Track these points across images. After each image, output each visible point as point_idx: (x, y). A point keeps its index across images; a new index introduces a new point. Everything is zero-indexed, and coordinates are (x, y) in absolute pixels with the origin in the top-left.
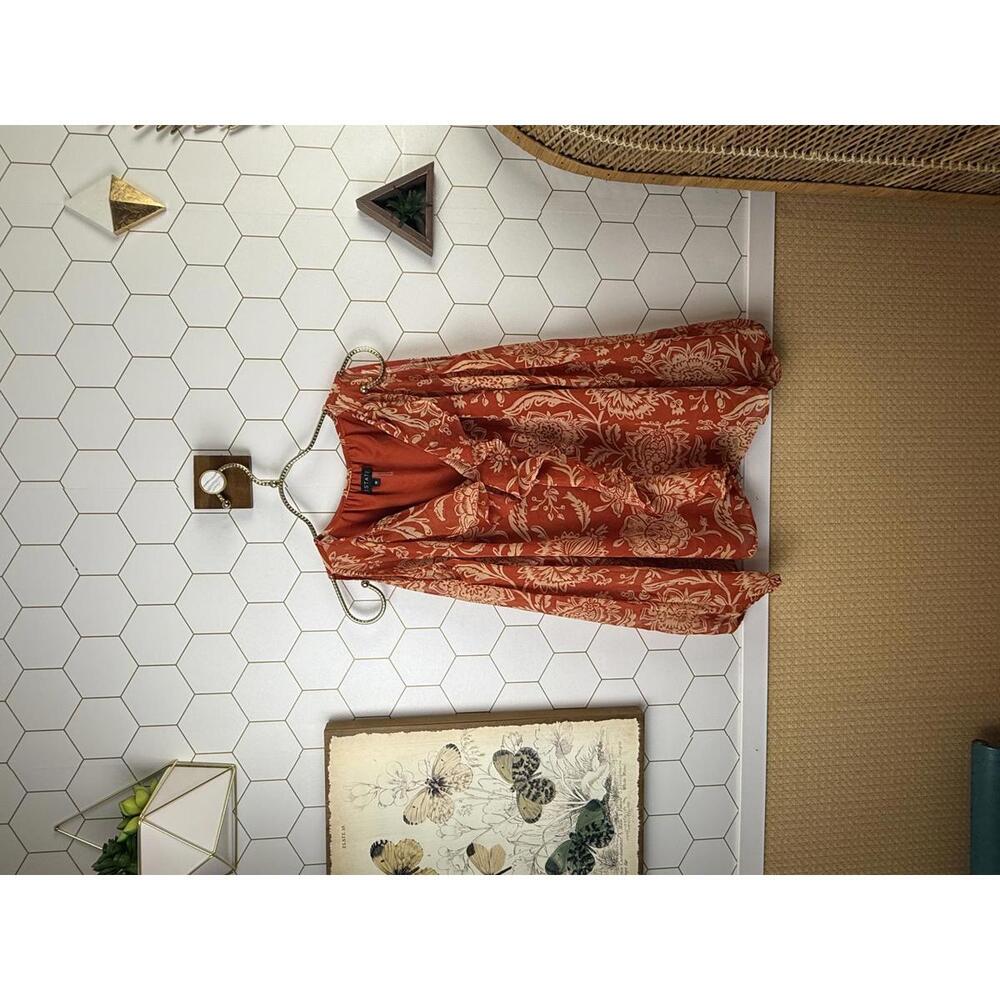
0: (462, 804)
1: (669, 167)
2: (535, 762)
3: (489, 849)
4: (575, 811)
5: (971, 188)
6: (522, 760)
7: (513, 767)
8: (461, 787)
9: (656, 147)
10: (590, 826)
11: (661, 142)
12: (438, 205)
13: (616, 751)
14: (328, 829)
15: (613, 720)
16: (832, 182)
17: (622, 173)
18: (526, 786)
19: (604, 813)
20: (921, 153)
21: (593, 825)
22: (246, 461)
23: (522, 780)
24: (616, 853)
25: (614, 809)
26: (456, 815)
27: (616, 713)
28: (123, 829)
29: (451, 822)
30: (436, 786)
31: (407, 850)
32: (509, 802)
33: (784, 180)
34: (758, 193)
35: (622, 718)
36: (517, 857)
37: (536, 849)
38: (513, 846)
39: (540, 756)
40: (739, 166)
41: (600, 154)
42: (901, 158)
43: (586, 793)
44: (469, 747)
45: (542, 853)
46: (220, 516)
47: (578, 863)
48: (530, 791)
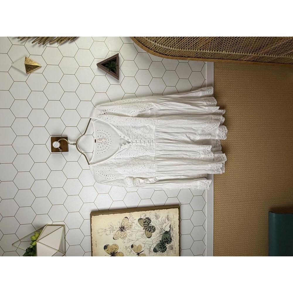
0: (130, 233)
1: (184, 55)
2: (150, 221)
3: (137, 246)
4: (161, 234)
5: (266, 61)
6: (146, 221)
7: (144, 223)
8: (129, 229)
9: (180, 50)
10: (166, 238)
11: (182, 48)
12: (120, 65)
13: (172, 217)
14: (91, 242)
15: (171, 209)
16: (229, 59)
17: (171, 57)
18: (147, 228)
19: (169, 235)
20: (253, 51)
22: (67, 138)
23: (147, 226)
24: (173, 246)
25: (172, 233)
27: (172, 207)
28: (32, 244)
29: (127, 239)
30: (122, 229)
31: (114, 247)
32: (143, 232)
33: (216, 59)
34: (209, 62)
35: (174, 208)
36: (145, 248)
37: (150, 245)
38: (144, 245)
40: (204, 55)
41: (165, 51)
42: (247, 53)
43: (164, 229)
44: (131, 217)
45: (152, 246)
46: (59, 154)
47: (162, 249)
48: (148, 229)
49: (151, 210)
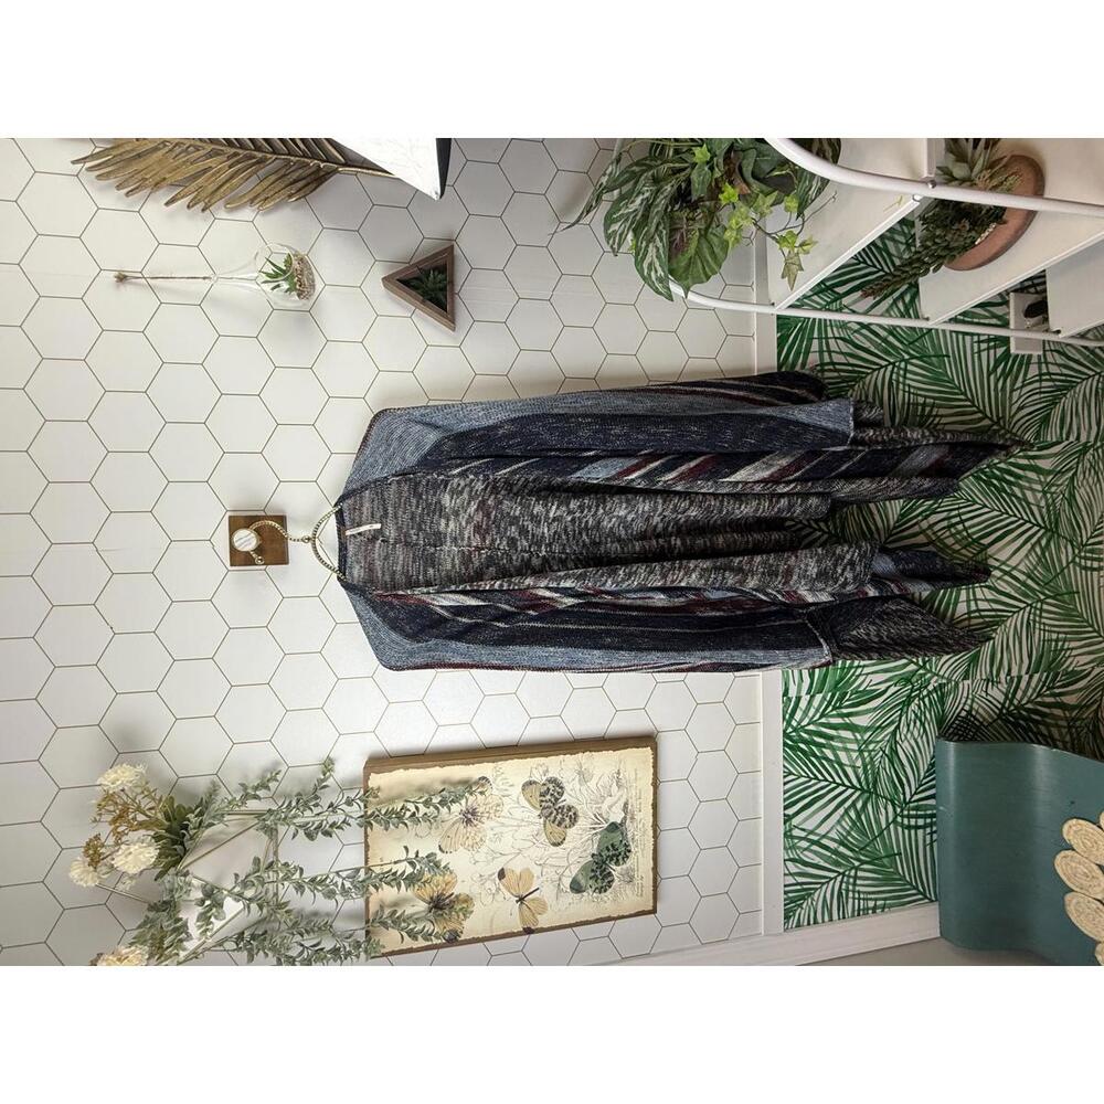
0: (497, 830)
2: (560, 790)
3: (518, 872)
6: (548, 789)
7: (541, 796)
8: (492, 816)
10: (610, 847)
12: (458, 285)
13: (633, 777)
15: (629, 750)
18: (551, 813)
19: (622, 834)
21: (612, 845)
22: (282, 520)
23: (549, 807)
24: (633, 870)
25: (630, 829)
26: (487, 842)
27: (632, 743)
29: (484, 849)
30: (469, 817)
32: (536, 828)
35: (637, 747)
36: (544, 878)
37: (561, 871)
38: (540, 868)
39: (565, 785)
43: (606, 817)
44: (499, 778)
45: (567, 873)
46: (256, 573)
47: (599, 881)
48: (555, 818)
49: (565, 754)
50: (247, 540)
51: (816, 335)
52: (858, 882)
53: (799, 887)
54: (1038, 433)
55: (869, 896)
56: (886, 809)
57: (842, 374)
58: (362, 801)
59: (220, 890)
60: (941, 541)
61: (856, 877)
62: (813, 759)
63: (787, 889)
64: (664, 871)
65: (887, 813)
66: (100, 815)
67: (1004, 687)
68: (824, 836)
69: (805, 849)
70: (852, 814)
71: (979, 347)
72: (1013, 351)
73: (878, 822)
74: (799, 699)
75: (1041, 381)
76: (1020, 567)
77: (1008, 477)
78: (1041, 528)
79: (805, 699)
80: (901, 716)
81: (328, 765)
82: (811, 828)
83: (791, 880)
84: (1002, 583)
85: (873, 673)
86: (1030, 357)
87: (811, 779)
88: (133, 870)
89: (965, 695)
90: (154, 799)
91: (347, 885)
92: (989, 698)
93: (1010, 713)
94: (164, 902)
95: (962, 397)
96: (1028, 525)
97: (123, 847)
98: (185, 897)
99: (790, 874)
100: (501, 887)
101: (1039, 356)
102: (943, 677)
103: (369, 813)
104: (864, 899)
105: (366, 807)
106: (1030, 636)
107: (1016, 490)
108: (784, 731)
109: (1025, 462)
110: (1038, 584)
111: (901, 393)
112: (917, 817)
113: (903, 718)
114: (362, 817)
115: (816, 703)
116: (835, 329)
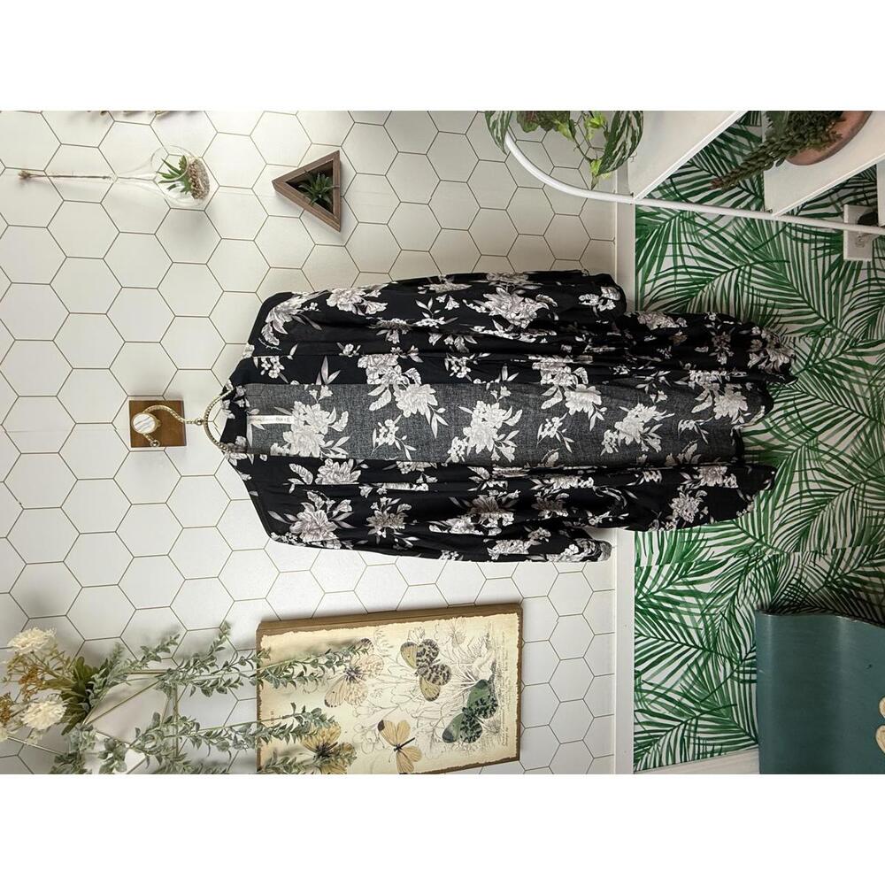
0: (376, 687)
2: (435, 651)
3: (396, 725)
4: (467, 690)
6: (425, 650)
7: (417, 656)
8: (374, 674)
10: (479, 702)
12: (345, 188)
13: (501, 639)
14: (259, 714)
15: (497, 615)
18: (427, 671)
19: (490, 690)
21: (481, 700)
22: (178, 406)
23: (424, 666)
24: (499, 722)
25: (498, 686)
26: (369, 697)
27: (499, 609)
29: (365, 703)
32: (413, 685)
35: (505, 613)
36: (420, 729)
37: (434, 723)
38: (416, 720)
43: (476, 675)
44: (381, 640)
45: (440, 725)
46: (156, 453)
47: (469, 731)
48: (430, 675)
49: (440, 619)
50: (146, 424)
51: (670, 241)
52: (699, 729)
53: (647, 735)
54: (866, 331)
55: (708, 742)
56: (724, 665)
57: (693, 276)
58: (254, 661)
59: (122, 744)
60: (778, 428)
61: (696, 726)
62: (661, 622)
63: (636, 736)
64: (526, 722)
65: (725, 669)
66: (10, 675)
67: (829, 558)
68: (669, 690)
69: (653, 701)
70: (695, 670)
71: (816, 253)
72: (846, 258)
73: (717, 677)
74: (649, 569)
75: (869, 285)
76: (846, 452)
77: (838, 371)
78: (866, 417)
79: (655, 568)
80: (739, 583)
81: (224, 629)
82: (658, 683)
83: (639, 728)
84: (831, 466)
85: (714, 546)
86: (861, 263)
87: (660, 639)
88: (43, 726)
89: (796, 565)
90: (61, 660)
91: (240, 738)
92: (816, 567)
93: (834, 581)
94: (69, 755)
95: (800, 299)
96: (855, 415)
97: (33, 705)
98: (89, 750)
99: (639, 723)
100: (381, 736)
101: (869, 263)
102: (776, 549)
103: (261, 672)
104: (703, 744)
105: (258, 666)
106: (854, 512)
107: (846, 383)
108: (636, 598)
109: (853, 358)
110: (862, 467)
111: (745, 294)
112: (751, 672)
113: (741, 585)
114: (254, 675)
115: (664, 572)
116: (687, 235)
